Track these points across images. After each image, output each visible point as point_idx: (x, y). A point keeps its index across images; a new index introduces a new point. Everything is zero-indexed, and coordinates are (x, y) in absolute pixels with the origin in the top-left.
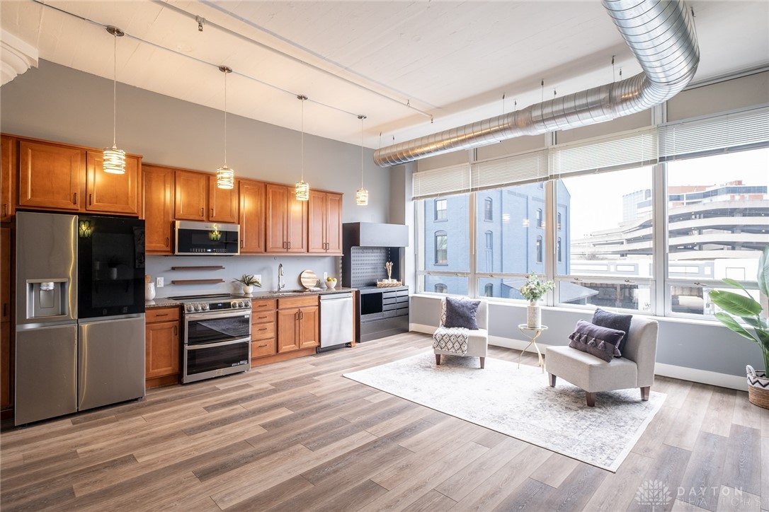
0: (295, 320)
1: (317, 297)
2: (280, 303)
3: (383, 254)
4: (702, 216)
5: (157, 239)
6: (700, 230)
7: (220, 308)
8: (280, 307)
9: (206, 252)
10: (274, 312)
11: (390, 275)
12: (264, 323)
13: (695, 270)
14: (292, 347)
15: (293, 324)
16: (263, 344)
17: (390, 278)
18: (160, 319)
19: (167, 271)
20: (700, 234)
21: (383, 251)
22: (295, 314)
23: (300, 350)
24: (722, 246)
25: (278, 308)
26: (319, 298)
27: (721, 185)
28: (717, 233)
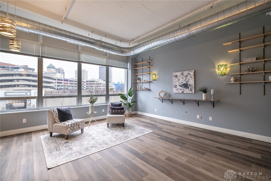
4: (19, 75)
6: (18, 80)
13: (24, 94)
20: (18, 81)
24: (25, 86)
27: (21, 66)
28: (23, 81)
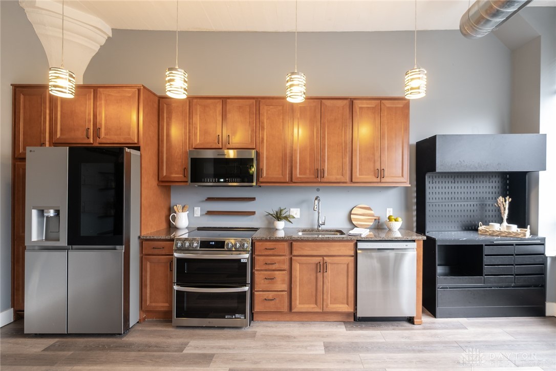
0: (317, 272)
1: (352, 244)
2: (294, 248)
3: (497, 185)
5: (176, 169)
7: (212, 246)
8: (295, 253)
9: (219, 182)
10: (287, 258)
11: (505, 216)
12: (274, 270)
14: (310, 307)
15: (313, 277)
16: (271, 297)
17: (505, 223)
18: (157, 252)
19: (203, 201)
21: (497, 179)
22: (317, 264)
23: (324, 313)
25: (291, 253)
26: (356, 245)
